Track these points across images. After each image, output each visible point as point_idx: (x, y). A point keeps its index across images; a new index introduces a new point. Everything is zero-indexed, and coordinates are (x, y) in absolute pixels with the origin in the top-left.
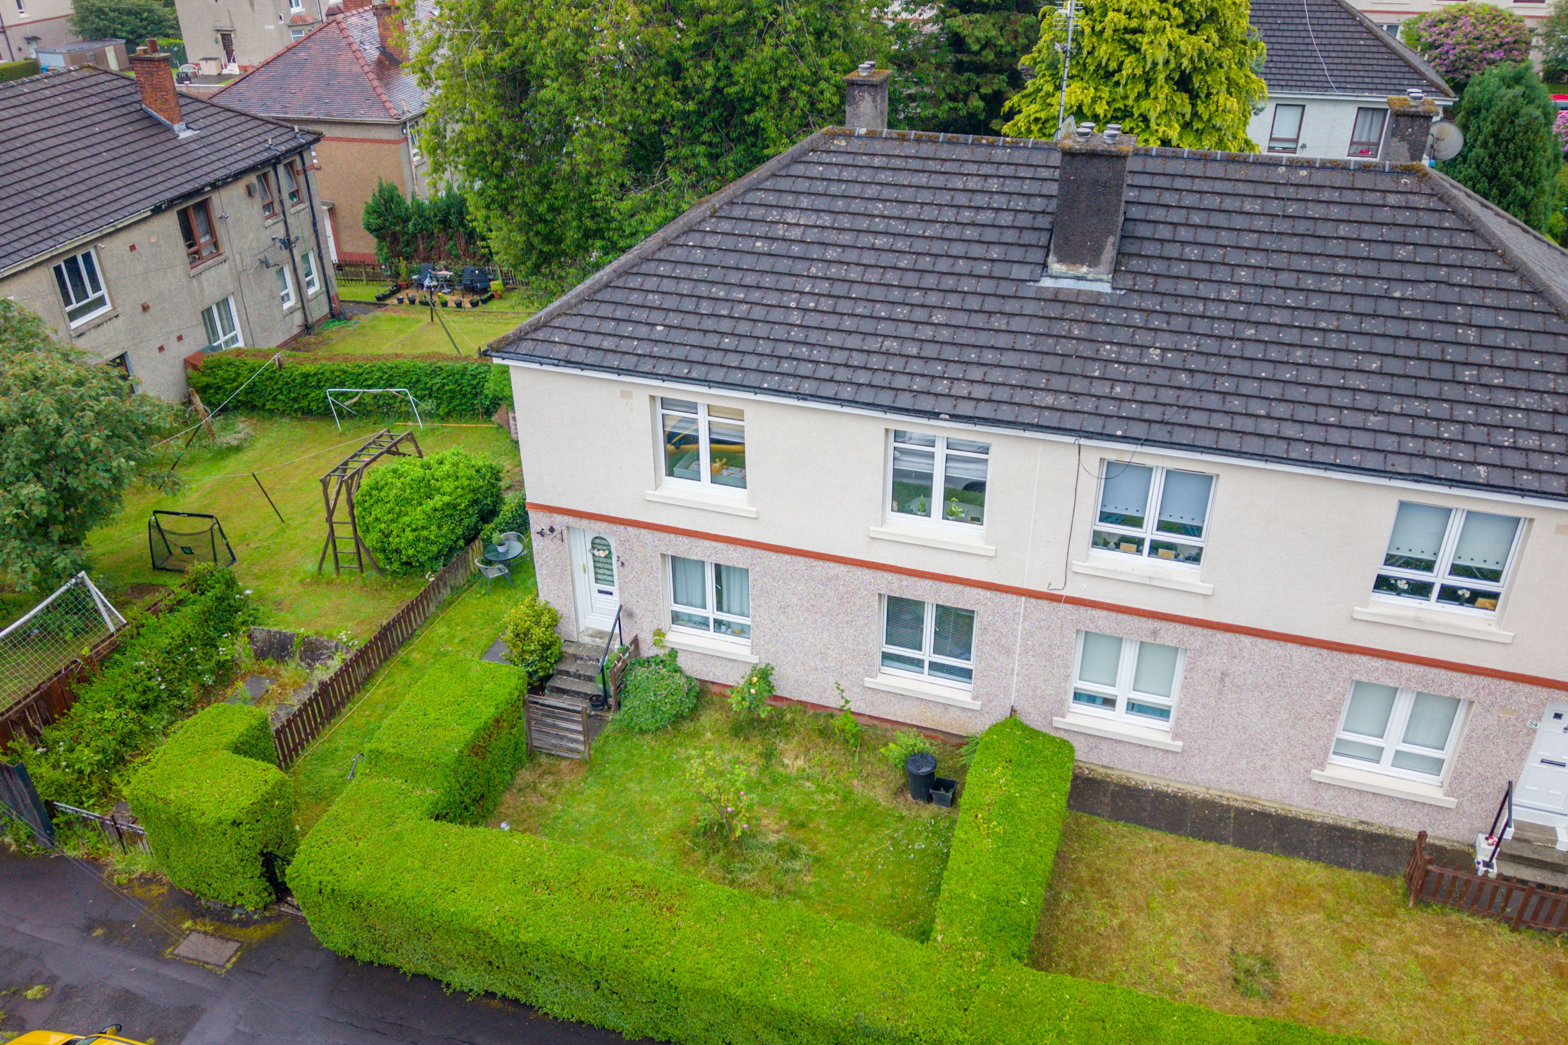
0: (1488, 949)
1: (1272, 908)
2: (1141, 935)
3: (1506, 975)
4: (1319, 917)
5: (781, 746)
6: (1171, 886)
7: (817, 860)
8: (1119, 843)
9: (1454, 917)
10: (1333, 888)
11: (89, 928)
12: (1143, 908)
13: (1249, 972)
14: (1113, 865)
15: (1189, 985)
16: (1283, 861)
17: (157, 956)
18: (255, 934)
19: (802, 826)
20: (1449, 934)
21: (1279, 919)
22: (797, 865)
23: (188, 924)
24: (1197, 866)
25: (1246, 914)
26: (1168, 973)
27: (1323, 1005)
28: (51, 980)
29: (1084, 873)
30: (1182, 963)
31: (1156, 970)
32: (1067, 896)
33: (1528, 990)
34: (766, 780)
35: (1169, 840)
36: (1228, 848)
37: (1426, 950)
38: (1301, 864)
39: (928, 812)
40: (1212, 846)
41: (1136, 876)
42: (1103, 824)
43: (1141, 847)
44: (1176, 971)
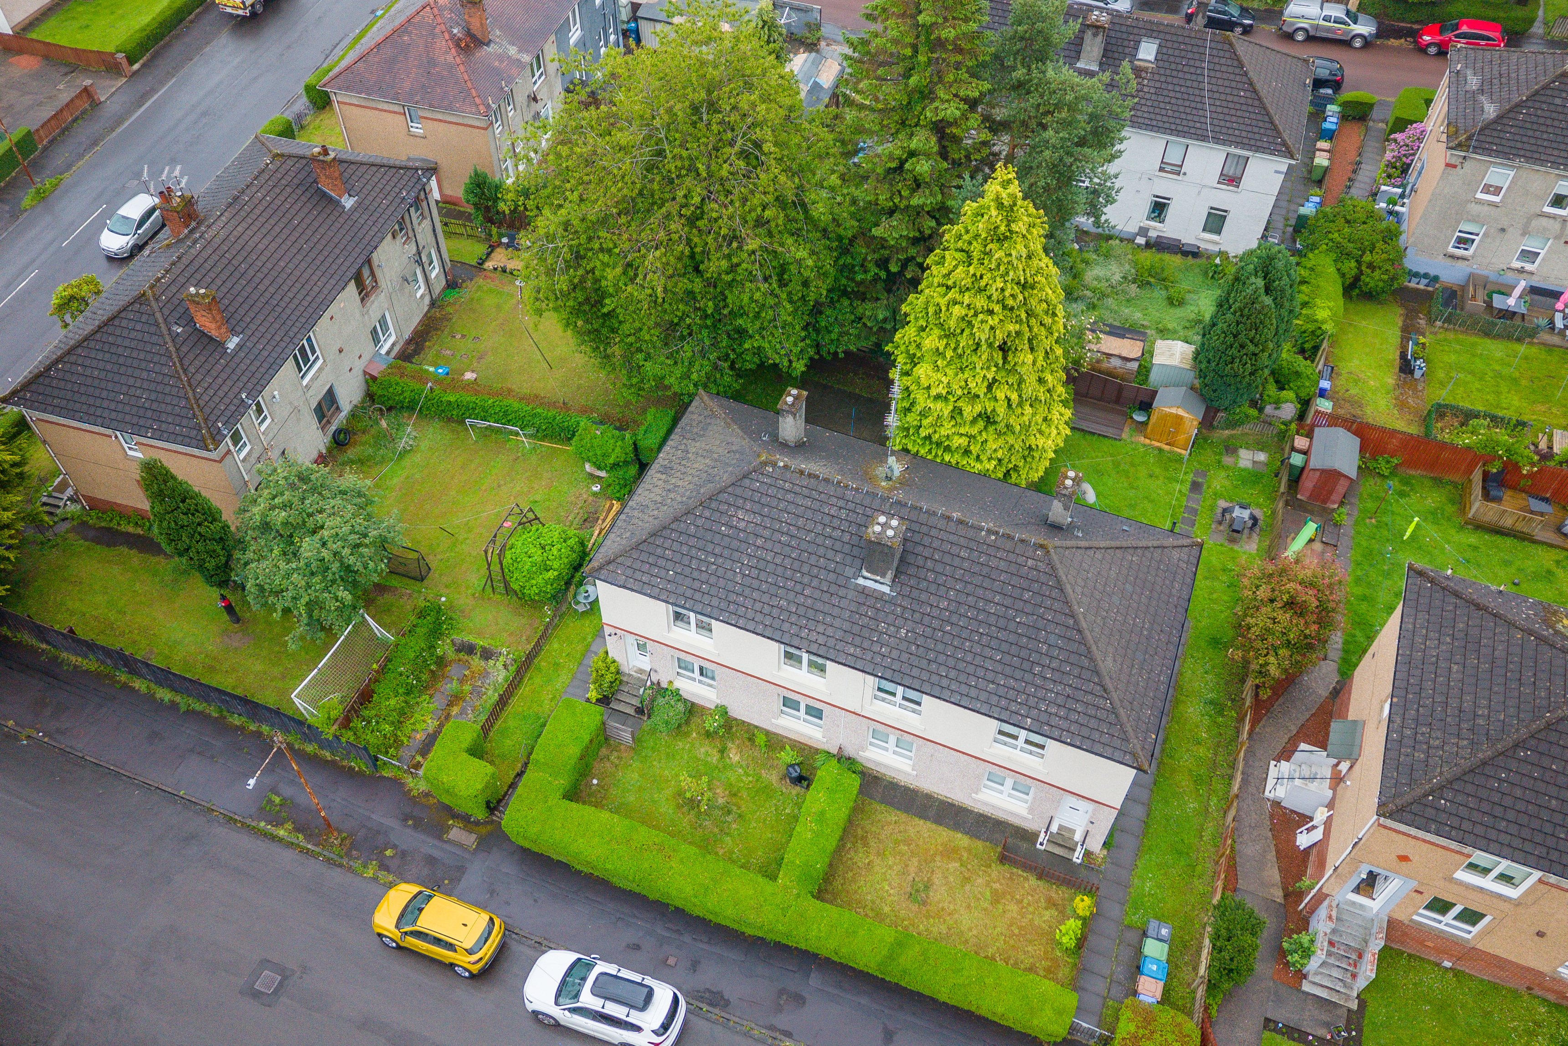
0: (1023, 887)
1: (938, 858)
2: (877, 868)
3: (1025, 901)
4: (958, 865)
5: (730, 745)
6: (897, 843)
7: (740, 816)
8: (879, 817)
9: (1015, 870)
10: (969, 850)
11: (405, 820)
12: (880, 854)
13: (917, 891)
14: (873, 829)
15: (890, 895)
16: (951, 833)
17: (440, 838)
18: (483, 830)
19: (735, 795)
20: (1011, 878)
21: (939, 864)
22: (729, 818)
23: (451, 822)
24: (912, 832)
25: (925, 861)
26: (882, 889)
27: (943, 909)
28: (394, 847)
29: (860, 832)
30: (890, 885)
31: (878, 887)
32: (849, 845)
33: (1031, 909)
34: (720, 766)
35: (903, 817)
36: (928, 823)
37: (996, 886)
38: (960, 835)
39: (796, 790)
40: (922, 822)
41: (882, 837)
42: (876, 805)
43: (889, 819)
44: (887, 888)
